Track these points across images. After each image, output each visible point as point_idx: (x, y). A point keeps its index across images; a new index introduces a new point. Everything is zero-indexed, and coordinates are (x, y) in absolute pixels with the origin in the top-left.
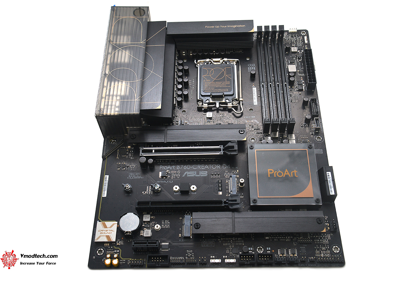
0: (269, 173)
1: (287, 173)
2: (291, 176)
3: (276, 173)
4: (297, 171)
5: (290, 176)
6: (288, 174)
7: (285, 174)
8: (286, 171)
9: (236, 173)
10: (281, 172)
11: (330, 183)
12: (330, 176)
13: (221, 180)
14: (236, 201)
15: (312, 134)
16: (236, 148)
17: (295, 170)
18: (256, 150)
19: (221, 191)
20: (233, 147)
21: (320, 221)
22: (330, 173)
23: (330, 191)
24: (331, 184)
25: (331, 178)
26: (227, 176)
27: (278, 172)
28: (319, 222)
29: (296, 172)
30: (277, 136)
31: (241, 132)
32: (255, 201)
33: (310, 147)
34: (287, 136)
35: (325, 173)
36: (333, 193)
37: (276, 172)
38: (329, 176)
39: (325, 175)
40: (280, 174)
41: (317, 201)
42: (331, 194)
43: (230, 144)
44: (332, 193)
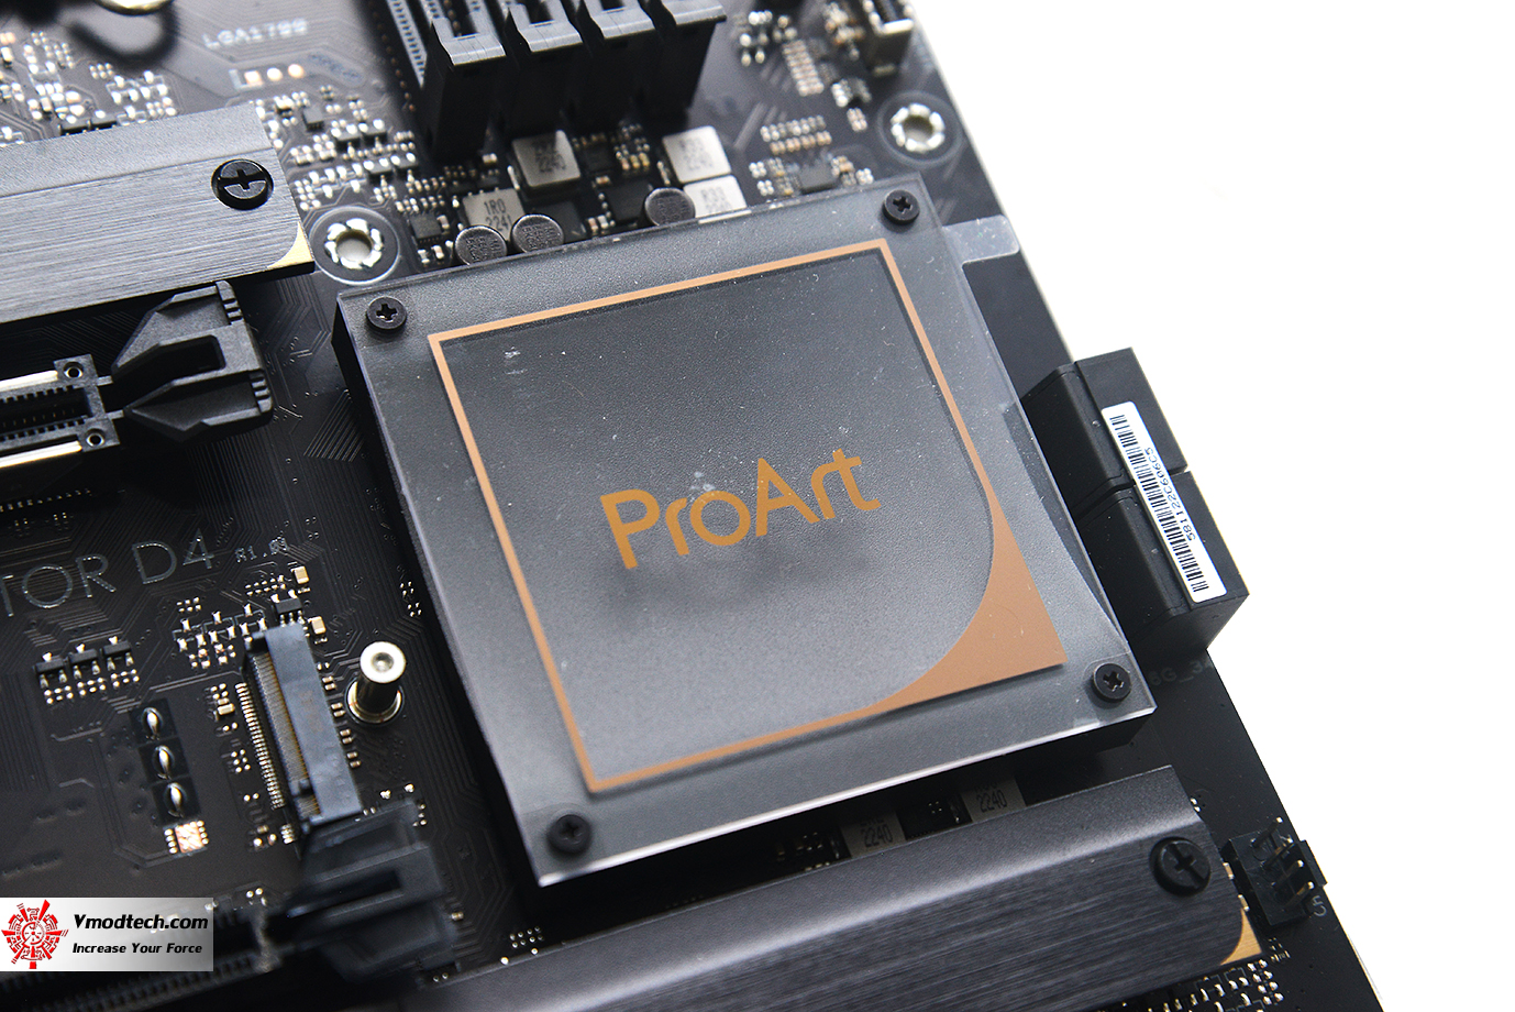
0: (622, 532)
1: (773, 493)
2: (818, 512)
3: (684, 515)
4: (856, 461)
5: (810, 517)
6: (789, 497)
7: (765, 505)
8: (766, 473)
9: (283, 595)
10: (725, 497)
11: (1158, 500)
12: (1144, 440)
13: (161, 705)
14: (387, 880)
15: (855, 102)
16: (240, 351)
17: (837, 453)
18: (435, 340)
19: (188, 812)
20: (206, 352)
21: (1184, 863)
22: (1128, 410)
23: (1183, 573)
24: (1167, 507)
25: (1155, 454)
26: (209, 646)
27: (702, 501)
28: (1181, 877)
29: (855, 471)
30: (569, 170)
31: (234, 190)
32: (570, 835)
33: (902, 215)
34: (654, 159)
35: (1090, 424)
36: (1216, 588)
37: (677, 506)
38: (1129, 439)
39: (1095, 438)
40: (720, 518)
41: (1105, 687)
42: (1197, 597)
43: (160, 333)
44: (1207, 587)
